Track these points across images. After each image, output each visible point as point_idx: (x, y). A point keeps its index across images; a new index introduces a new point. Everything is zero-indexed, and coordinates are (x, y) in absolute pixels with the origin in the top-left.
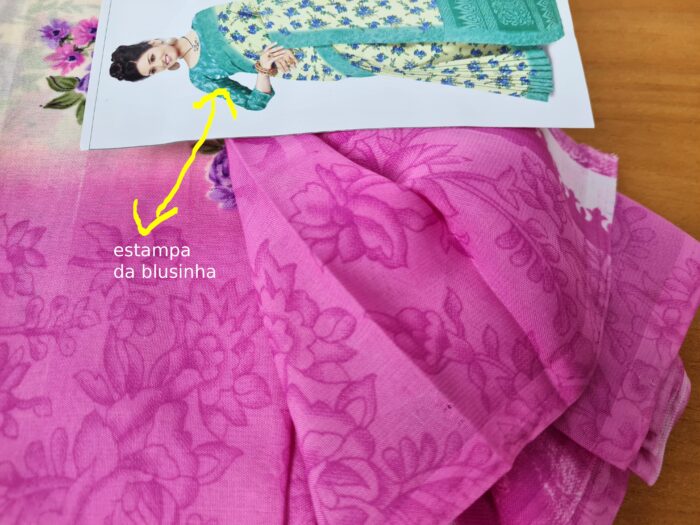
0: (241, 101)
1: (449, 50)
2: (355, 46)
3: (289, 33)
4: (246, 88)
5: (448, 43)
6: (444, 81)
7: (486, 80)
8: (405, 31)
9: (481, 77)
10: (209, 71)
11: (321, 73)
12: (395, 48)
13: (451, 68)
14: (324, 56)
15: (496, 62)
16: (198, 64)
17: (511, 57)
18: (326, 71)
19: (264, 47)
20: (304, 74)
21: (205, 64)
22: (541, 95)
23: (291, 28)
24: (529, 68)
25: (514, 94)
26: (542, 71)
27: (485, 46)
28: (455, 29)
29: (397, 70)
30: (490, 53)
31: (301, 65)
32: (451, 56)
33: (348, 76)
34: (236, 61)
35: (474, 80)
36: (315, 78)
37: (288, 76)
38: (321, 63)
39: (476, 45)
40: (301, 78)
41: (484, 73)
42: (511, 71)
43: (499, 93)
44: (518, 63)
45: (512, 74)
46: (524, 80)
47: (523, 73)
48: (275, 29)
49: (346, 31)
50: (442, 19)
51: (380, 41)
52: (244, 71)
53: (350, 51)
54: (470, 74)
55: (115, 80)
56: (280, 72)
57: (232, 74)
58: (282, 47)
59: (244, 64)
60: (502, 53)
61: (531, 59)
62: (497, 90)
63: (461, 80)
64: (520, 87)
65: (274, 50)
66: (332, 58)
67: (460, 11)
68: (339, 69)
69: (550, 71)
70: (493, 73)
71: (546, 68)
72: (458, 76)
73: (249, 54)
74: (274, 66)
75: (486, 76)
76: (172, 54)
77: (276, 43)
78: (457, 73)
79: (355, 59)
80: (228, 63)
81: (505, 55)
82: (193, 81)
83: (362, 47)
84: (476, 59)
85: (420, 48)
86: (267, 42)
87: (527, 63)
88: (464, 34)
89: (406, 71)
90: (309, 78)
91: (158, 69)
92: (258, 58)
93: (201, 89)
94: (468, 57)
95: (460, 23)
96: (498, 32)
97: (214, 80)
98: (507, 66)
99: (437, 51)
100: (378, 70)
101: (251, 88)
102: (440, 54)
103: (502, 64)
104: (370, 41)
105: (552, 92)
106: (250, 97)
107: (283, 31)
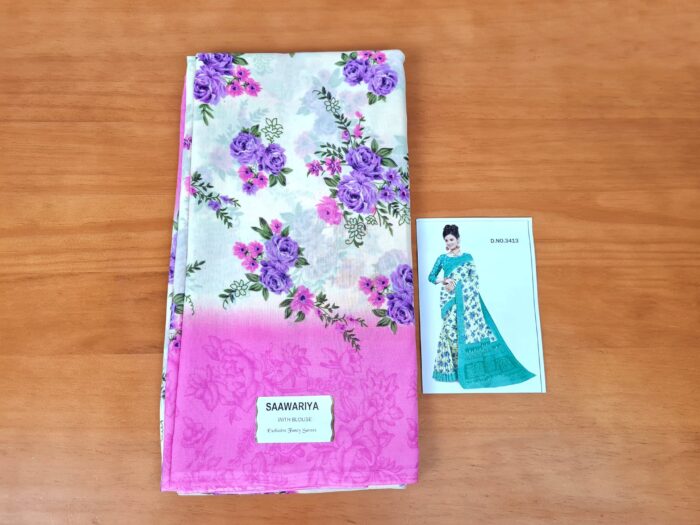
0: (433, 274)
1: (455, 345)
2: (455, 312)
4: (437, 275)
5: (458, 345)
6: (440, 342)
7: (441, 358)
8: (463, 330)
9: (442, 356)
10: (445, 261)
11: (443, 300)
12: (455, 326)
13: (446, 345)
14: (451, 301)
15: (449, 362)
16: (448, 257)
17: (451, 368)
18: (444, 302)
19: (455, 280)
21: (448, 259)
22: (435, 376)
23: (464, 289)
24: (447, 373)
25: (435, 367)
26: (446, 377)
27: (457, 359)
28: (464, 348)
29: (445, 326)
30: (453, 360)
31: (447, 293)
32: (452, 346)
33: (442, 310)
34: (449, 270)
35: (441, 353)
36: (442, 298)
37: (443, 289)
38: (448, 300)
39: (457, 355)
40: (442, 294)
44: (449, 370)
45: (444, 367)
47: (444, 371)
48: (463, 283)
49: (463, 308)
50: (469, 343)
51: (458, 321)
52: (445, 273)
53: (453, 310)
54: (444, 352)
56: (444, 286)
57: (443, 269)
58: (455, 286)
59: (447, 273)
61: (451, 375)
62: (437, 361)
63: (441, 349)
64: (438, 369)
65: (454, 283)
66: (450, 304)
67: (473, 351)
68: (445, 307)
69: (447, 381)
71: (447, 379)
73: (452, 275)
75: (443, 358)
76: (453, 247)
77: (457, 284)
78: (444, 347)
79: (449, 312)
80: (448, 268)
81: (453, 365)
82: (441, 256)
83: (455, 314)
84: (450, 355)
85: (455, 335)
86: (457, 281)
87: (449, 373)
88: (462, 351)
89: (444, 330)
91: (447, 243)
92: (450, 278)
93: (438, 259)
94: (452, 352)
95: (467, 350)
96: (464, 364)
97: (441, 263)
99: (454, 342)
100: (445, 319)
103: (448, 364)
104: (457, 317)
105: (437, 380)
106: (434, 276)
107: (463, 286)
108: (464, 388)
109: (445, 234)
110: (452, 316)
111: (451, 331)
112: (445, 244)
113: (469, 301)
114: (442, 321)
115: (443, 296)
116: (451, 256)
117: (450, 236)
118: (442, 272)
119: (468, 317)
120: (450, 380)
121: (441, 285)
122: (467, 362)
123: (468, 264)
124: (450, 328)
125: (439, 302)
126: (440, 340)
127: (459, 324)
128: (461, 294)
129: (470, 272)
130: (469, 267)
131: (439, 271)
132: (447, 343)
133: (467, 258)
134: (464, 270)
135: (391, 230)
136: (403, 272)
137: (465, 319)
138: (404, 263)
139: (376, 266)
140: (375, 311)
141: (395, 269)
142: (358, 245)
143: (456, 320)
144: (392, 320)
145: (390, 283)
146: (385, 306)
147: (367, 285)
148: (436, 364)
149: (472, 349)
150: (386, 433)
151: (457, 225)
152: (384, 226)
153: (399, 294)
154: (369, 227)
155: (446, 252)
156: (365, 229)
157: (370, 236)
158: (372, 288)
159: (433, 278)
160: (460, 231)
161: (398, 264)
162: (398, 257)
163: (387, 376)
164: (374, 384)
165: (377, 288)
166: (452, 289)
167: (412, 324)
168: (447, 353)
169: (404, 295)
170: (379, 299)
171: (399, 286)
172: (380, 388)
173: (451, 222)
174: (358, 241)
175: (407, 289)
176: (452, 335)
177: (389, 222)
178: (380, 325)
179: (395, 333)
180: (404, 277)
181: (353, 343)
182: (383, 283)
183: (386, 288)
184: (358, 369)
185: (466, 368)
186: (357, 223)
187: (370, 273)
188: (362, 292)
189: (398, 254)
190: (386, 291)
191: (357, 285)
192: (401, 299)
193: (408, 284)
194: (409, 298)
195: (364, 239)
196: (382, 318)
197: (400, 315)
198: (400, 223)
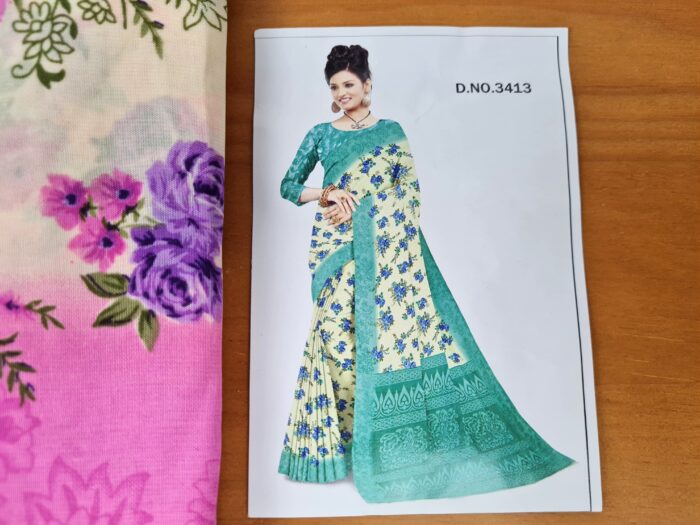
0: (292, 175)
1: (346, 378)
2: (351, 282)
3: (371, 216)
4: (306, 178)
5: (354, 376)
6: (303, 369)
7: (305, 412)
8: (372, 334)
9: (308, 407)
10: (327, 142)
11: (319, 249)
12: (350, 322)
13: (321, 377)
14: (340, 252)
15: (329, 425)
16: (336, 131)
17: (335, 442)
18: (322, 254)
19: (355, 193)
20: (320, 233)
21: (336, 137)
22: (286, 467)
23: (378, 217)
24: (320, 459)
25: (287, 439)
26: (318, 472)
27: (351, 415)
28: (373, 386)
29: (320, 323)
30: (341, 419)
31: (331, 229)
32: (338, 378)
33: (314, 276)
34: (338, 166)
35: (305, 400)
36: (314, 244)
37: (319, 217)
38: (332, 249)
39: (352, 406)
40: (315, 231)
41: (314, 411)
42: (317, 439)
43: (289, 424)
44: (328, 447)
45: (313, 440)
46: (304, 452)
47: (313, 452)
48: (377, 202)
49: (374, 272)
50: (386, 371)
51: (357, 307)
52: (326, 175)
53: (345, 278)
54: (313, 396)
55: (329, 51)
56: (323, 210)
57: (323, 163)
58: (354, 210)
59: (334, 175)
60: (341, 432)
61: (333, 463)
62: (292, 422)
63: (305, 387)
64: (296, 445)
65: (351, 203)
66: (337, 260)
67: (399, 392)
68: (322, 267)
69: (318, 481)
70: (315, 419)
71: (321, 476)
72: (311, 384)
73: (346, 178)
74: (332, 203)
75: (311, 412)
76: (351, 104)
77: (359, 204)
78: (315, 383)
79: (334, 282)
80: (336, 159)
81: (338, 435)
82: (316, 127)
83: (351, 289)
84: (333, 404)
85: (349, 347)
86: (361, 195)
87: (328, 457)
88: (367, 394)
89: (318, 333)
90: (315, 238)
91: (336, 92)
92: (341, 187)
93: (307, 136)
94: (336, 397)
95: (381, 391)
96: (370, 431)
97: (316, 147)
98: (323, 435)
99: (345, 366)
100: (321, 304)
101: (306, 184)
102: (341, 368)
103: (326, 430)
104: (357, 297)
105: (291, 479)
106: (296, 183)
107: (374, 209)
108: (370, 498)
109: (331, 70)
110: (342, 293)
111: (338, 335)
112: (329, 97)
113: (390, 252)
114: (313, 306)
115: (320, 238)
116: (346, 126)
117: (344, 76)
118: (319, 171)
119: (388, 297)
120: (328, 478)
121: (314, 207)
122: (380, 425)
123: (393, 150)
124: (333, 327)
125: (307, 254)
126: (303, 361)
127: (360, 316)
128: (369, 233)
129: (396, 171)
130: (394, 158)
131: (310, 168)
132: (325, 368)
133: (389, 132)
134: (381, 166)
135: (157, 40)
136: (189, 163)
137: (379, 301)
138: (192, 137)
139: (105, 144)
140: (90, 281)
141: (163, 155)
142: (46, 79)
143: (353, 304)
144: (145, 305)
145: (146, 194)
146: (124, 264)
147: (70, 200)
148: (291, 430)
149: (396, 388)
151: (364, 46)
152: (135, 29)
153: (171, 229)
154: (88, 29)
155: (332, 117)
156: (74, 32)
157: (86, 54)
158: (85, 209)
159: (291, 188)
160: (373, 62)
161: (175, 137)
162: (177, 119)
163: (115, 481)
164: (74, 509)
165: (102, 209)
166: (345, 217)
167: (208, 318)
168: (322, 400)
169: (187, 233)
170: (108, 243)
171: (172, 204)
172: (93, 519)
173: (348, 36)
174: (51, 68)
175: (197, 214)
176: (341, 348)
177: (152, 17)
178: (106, 320)
179: (151, 348)
180: (191, 179)
181: (13, 378)
182: (124, 194)
183: (130, 209)
184: (21, 460)
186: (51, 17)
187: (81, 168)
188: (51, 222)
189: (177, 111)
190: (130, 218)
191: (36, 198)
192: (175, 243)
193: (202, 200)
194: (204, 239)
195: (70, 63)
196: (111, 302)
197: (171, 291)
198: (189, 23)
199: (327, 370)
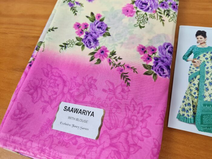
0: (186, 55)
1: (196, 100)
2: (199, 79)
3: (205, 66)
4: (189, 56)
5: (198, 100)
6: (185, 96)
7: (184, 106)
8: (203, 92)
9: (185, 105)
10: (195, 49)
11: (191, 71)
12: (197, 88)
13: (189, 99)
14: (196, 73)
15: (190, 110)
16: (197, 47)
17: (191, 114)
18: (192, 73)
19: (201, 61)
20: (192, 68)
21: (197, 48)
22: (178, 117)
23: (206, 67)
24: (187, 117)
25: (179, 111)
26: (186, 120)
27: (196, 109)
28: (202, 103)
29: (190, 87)
30: (193, 109)
31: (194, 68)
32: (194, 100)
33: (189, 77)
34: (197, 55)
35: (185, 103)
36: (190, 70)
37: (191, 65)
38: (194, 72)
39: (197, 107)
40: (190, 67)
41: (187, 106)
42: (187, 113)
43: (180, 108)
44: (190, 115)
45: (186, 113)
46: (183, 115)
47: (186, 115)
48: (206, 63)
49: (204, 78)
50: (206, 101)
51: (200, 85)
52: (194, 56)
53: (197, 78)
54: (187, 103)
55: (197, 31)
56: (193, 63)
57: (194, 53)
58: (200, 64)
59: (196, 56)
60: (193, 112)
61: (191, 119)
62: (181, 107)
63: (185, 100)
64: (182, 113)
65: (200, 63)
67: (209, 106)
68: (192, 75)
69: (186, 122)
70: (187, 108)
71: (187, 121)
72: (186, 100)
73: (199, 57)
74: (195, 62)
75: (186, 106)
76: (201, 42)
77: (202, 63)
78: (187, 100)
79: (194, 79)
80: (197, 53)
81: (192, 113)
82: (193, 46)
83: (198, 81)
84: (192, 105)
85: (197, 94)
86: (202, 61)
87: (189, 117)
88: (201, 105)
89: (189, 89)
90: (190, 69)
91: (198, 40)
92: (198, 59)
93: (190, 47)
94: (193, 104)
95: (204, 105)
96: (201, 114)
97: (192, 50)
98: (189, 112)
99: (195, 98)
100: (191, 83)
101: (189, 57)
102: (194, 98)
103: (189, 111)
104: (200, 83)
105: (179, 120)
106: (187, 57)
107: (206, 65)
108: (199, 130)
109: (197, 35)
110: (196, 81)
111: (194, 90)
112: (196, 40)
113: (209, 75)
114: (188, 83)
115: (191, 69)
116: (200, 46)
117: (200, 36)
118: (192, 55)
119: (208, 84)
120: (189, 122)
121: (191, 62)
122: (204, 113)
123: (211, 53)
124: (193, 89)
125: (188, 72)
126: (185, 95)
127: (200, 87)
128: (204, 70)
131: (190, 54)
132: (190, 97)
134: (208, 56)
135: (163, 23)
136: (167, 47)
137: (206, 85)
138: (168, 42)
139: (150, 40)
140: (144, 65)
141: (162, 44)
142: (141, 27)
143: (199, 84)
144: (155, 72)
145: (157, 51)
146: (151, 63)
147: (142, 49)
148: (181, 109)
149: (208, 105)
150: (135, 145)
151: (205, 31)
152: (159, 21)
153: (162, 58)
154: (150, 19)
155: (197, 44)
156: (147, 19)
157: (149, 23)
158: (145, 52)
159: (186, 58)
160: (207, 34)
161: (165, 41)
162: (165, 38)
163: (144, 106)
164: (134, 110)
165: (148, 52)
166: (198, 65)
167: (168, 78)
168: (189, 104)
169: (165, 60)
170: (148, 59)
171: (163, 54)
172: (138, 113)
173: (202, 29)
174: (142, 25)
175: (168, 57)
176: (195, 93)
177: (163, 19)
178: (146, 74)
179: (155, 81)
180: (167, 50)
181: (126, 81)
182: (153, 50)
183: (154, 53)
184: (126, 97)
185: (202, 116)
186: (143, 17)
187: (145, 44)
188: (138, 53)
189: (166, 36)
190: (154, 55)
191: (136, 48)
192: (163, 61)
193: (169, 54)
194: (169, 62)
195: (146, 25)
196: (148, 70)
197: (161, 71)
198: (170, 21)
199: (191, 98)
